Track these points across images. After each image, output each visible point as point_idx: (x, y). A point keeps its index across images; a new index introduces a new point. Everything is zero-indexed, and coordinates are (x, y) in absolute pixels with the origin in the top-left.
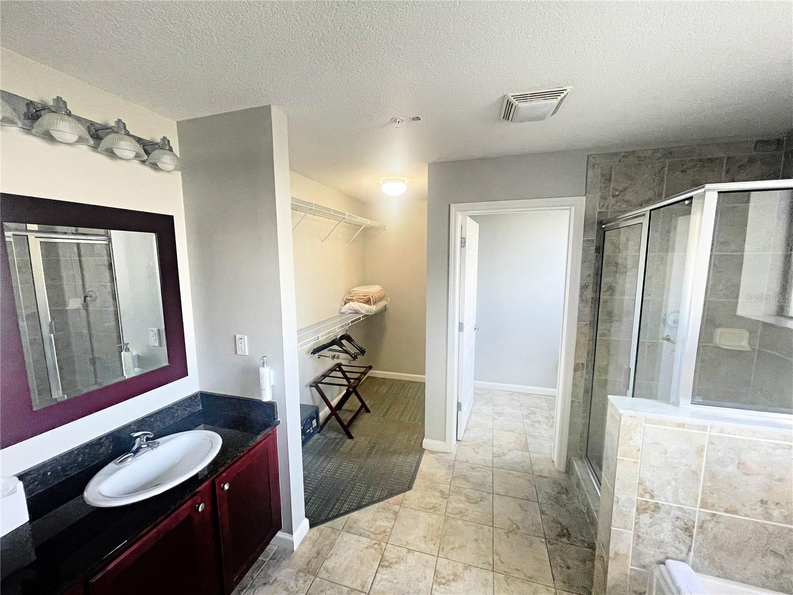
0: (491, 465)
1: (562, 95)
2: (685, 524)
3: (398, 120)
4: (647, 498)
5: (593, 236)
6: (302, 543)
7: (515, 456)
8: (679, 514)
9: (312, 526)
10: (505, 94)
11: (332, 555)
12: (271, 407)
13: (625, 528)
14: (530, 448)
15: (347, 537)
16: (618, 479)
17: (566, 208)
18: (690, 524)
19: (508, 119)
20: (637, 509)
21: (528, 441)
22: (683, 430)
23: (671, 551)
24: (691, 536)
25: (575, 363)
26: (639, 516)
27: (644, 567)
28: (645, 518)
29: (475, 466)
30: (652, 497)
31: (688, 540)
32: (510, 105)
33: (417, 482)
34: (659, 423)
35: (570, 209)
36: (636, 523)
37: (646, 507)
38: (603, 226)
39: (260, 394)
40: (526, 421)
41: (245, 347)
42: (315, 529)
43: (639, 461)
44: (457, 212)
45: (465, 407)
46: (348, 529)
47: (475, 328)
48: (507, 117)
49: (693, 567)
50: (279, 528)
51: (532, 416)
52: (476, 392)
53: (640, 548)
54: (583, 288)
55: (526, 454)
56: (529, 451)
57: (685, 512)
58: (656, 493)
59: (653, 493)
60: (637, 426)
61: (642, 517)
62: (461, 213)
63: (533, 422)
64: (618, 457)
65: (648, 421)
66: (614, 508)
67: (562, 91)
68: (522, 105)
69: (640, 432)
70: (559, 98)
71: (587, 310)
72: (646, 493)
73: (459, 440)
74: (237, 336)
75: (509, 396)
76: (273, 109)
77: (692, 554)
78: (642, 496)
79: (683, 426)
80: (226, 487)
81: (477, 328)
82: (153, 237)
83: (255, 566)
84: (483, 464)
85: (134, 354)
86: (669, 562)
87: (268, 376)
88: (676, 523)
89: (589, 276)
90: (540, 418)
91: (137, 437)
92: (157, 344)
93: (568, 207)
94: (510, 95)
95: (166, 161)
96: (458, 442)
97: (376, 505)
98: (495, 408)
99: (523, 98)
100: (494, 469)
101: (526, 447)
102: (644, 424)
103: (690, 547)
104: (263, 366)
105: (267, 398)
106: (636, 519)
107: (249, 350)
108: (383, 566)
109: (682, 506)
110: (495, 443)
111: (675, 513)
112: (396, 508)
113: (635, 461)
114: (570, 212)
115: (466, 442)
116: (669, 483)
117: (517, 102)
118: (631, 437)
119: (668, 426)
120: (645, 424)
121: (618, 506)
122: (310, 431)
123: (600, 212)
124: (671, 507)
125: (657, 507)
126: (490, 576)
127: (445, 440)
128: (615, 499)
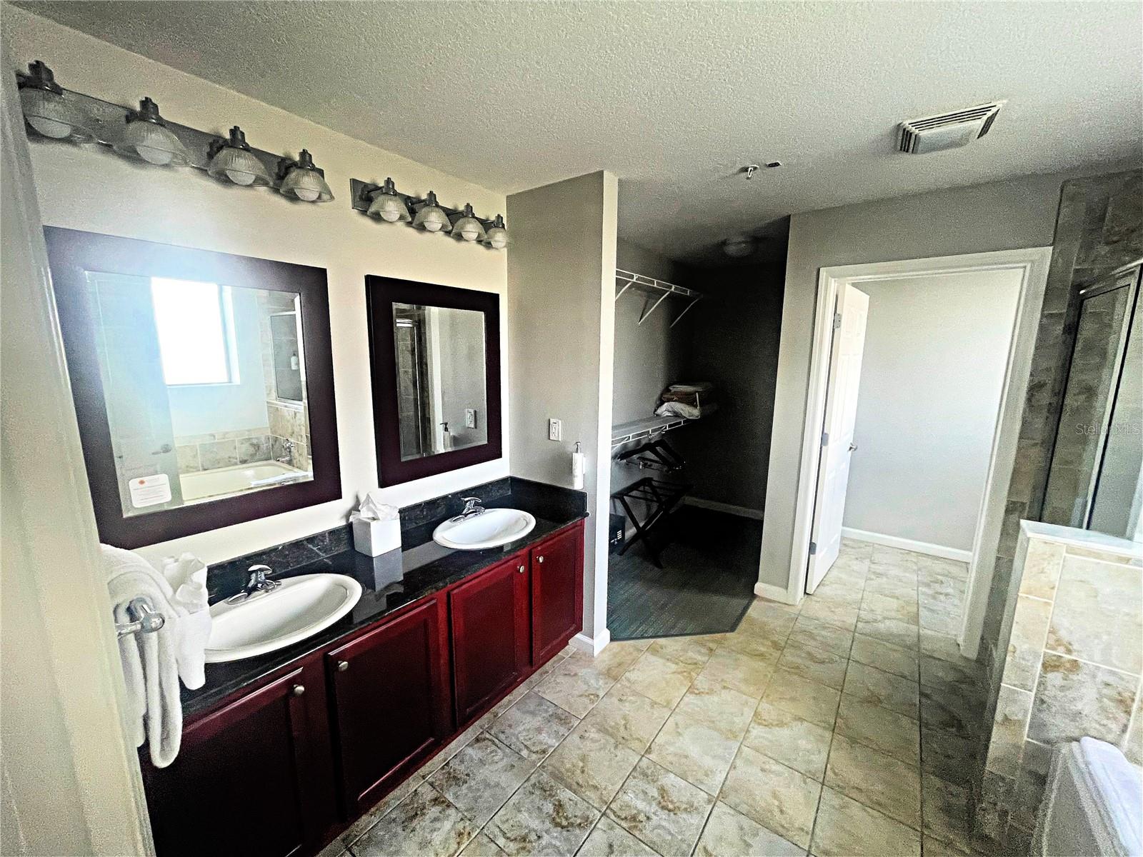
0: (853, 629)
1: (989, 114)
2: (1119, 694)
3: (750, 169)
4: (1060, 652)
5: (1061, 308)
6: (602, 652)
7: (895, 626)
8: (1110, 679)
9: (612, 640)
10: (900, 122)
11: (634, 669)
12: (581, 496)
13: (1023, 687)
14: (921, 622)
15: (652, 658)
16: (1017, 623)
17: (1018, 265)
18: (1127, 695)
19: (908, 149)
20: (1043, 664)
21: (921, 613)
22: (1127, 566)
23: (1093, 727)
24: (1128, 713)
25: (1008, 501)
26: (1045, 674)
27: (1048, 742)
28: (1055, 678)
29: (827, 625)
30: (1069, 651)
31: (1122, 716)
32: (907, 135)
33: (743, 625)
34: (1090, 553)
35: (1025, 267)
36: (1040, 684)
37: (1057, 664)
38: (1082, 292)
39: (572, 484)
40: (924, 590)
41: (558, 432)
42: (616, 644)
43: (1053, 603)
44: (830, 278)
45: (823, 553)
46: (654, 651)
47: (851, 448)
48: (905, 148)
49: (1126, 755)
50: (579, 629)
51: (937, 586)
52: (844, 542)
53: (1044, 716)
54: (1034, 389)
55: (914, 628)
56: (918, 625)
57: (1122, 679)
58: (1075, 646)
59: (1070, 647)
60: (1053, 555)
61: (1050, 675)
62: (836, 279)
63: (937, 593)
64: (1020, 594)
65: (1071, 550)
66: (1008, 659)
67: (988, 109)
68: (924, 134)
69: (1058, 564)
70: (985, 118)
71: (1039, 423)
72: (1060, 645)
73: (808, 594)
74: (551, 420)
75: (901, 556)
76: (605, 173)
77: (1127, 736)
78: (1054, 649)
79: (1127, 560)
80: (541, 560)
81: (854, 447)
82: (482, 315)
83: (555, 658)
84: (839, 625)
85: (451, 434)
86: (1087, 741)
87: (581, 464)
88: (1105, 691)
89: (1048, 370)
90: (950, 590)
91: (467, 501)
92: (472, 426)
93: (1022, 265)
94: (906, 123)
95: (500, 238)
96: (806, 596)
97: (688, 638)
98: (873, 566)
99: (929, 123)
100: (856, 634)
101: (915, 619)
102: (1065, 554)
103: (1126, 726)
104: (577, 452)
105: (578, 485)
106: (1041, 677)
107: (563, 435)
108: (691, 693)
109: (1116, 670)
110: (864, 606)
111: (1101, 677)
112: (711, 645)
113: (1046, 602)
114: (1024, 272)
115: (818, 597)
116: (1097, 636)
117: (917, 131)
118: (1043, 569)
119: (1103, 559)
120: (1067, 555)
121: (1014, 657)
122: (614, 542)
123: (1077, 271)
124: (1098, 668)
125: (1075, 664)
126: (828, 735)
127: (787, 588)
128: (1010, 648)
